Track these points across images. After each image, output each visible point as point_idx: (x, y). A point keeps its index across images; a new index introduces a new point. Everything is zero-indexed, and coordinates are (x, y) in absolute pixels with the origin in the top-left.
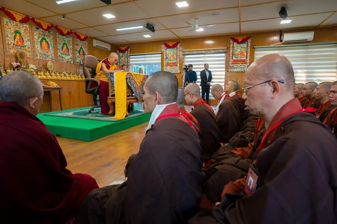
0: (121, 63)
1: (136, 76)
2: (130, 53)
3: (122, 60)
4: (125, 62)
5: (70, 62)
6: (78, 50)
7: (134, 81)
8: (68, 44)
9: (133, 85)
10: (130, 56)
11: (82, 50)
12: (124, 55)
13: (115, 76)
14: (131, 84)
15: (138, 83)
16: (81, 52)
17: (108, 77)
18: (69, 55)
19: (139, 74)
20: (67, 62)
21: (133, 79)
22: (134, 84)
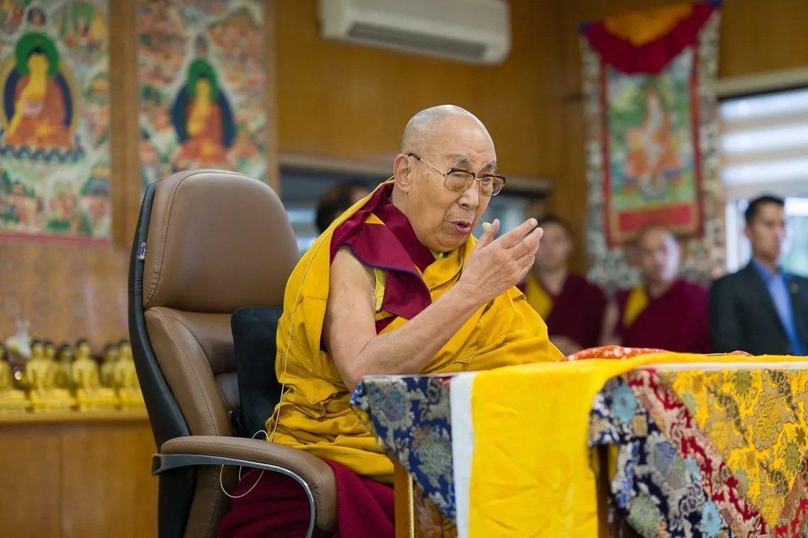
0: (631, 184)
1: (725, 400)
2: (722, 73)
3: (637, 157)
4: (673, 176)
5: (85, 227)
6: (170, 92)
7: (707, 467)
8: (70, 43)
9: (695, 518)
10: (724, 99)
11: (203, 89)
12: (653, 103)
13: (468, 417)
14: (664, 508)
15: (755, 488)
16: (202, 108)
17: (381, 431)
18: (76, 154)
19: (777, 376)
20: (56, 224)
21: (689, 445)
22: (708, 509)
